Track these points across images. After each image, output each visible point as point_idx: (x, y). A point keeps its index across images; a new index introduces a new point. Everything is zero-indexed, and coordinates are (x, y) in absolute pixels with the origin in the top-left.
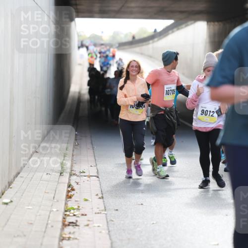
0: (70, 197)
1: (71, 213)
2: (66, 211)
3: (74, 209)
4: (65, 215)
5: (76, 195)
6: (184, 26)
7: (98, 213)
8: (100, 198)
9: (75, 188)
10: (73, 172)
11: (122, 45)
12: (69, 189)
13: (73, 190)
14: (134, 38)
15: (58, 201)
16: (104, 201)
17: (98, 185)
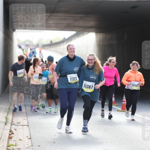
0: (11, 138)
1: (11, 148)
2: (8, 147)
3: (13, 145)
4: (8, 149)
5: (14, 137)
6: (81, 35)
7: (28, 148)
8: (29, 139)
9: (14, 132)
10: (13, 123)
11: (44, 46)
12: (11, 133)
13: (13, 134)
14: (51, 42)
15: (3, 140)
16: (31, 141)
17: (28, 131)
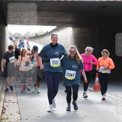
0: (4, 113)
1: (3, 121)
2: (1, 120)
3: (5, 119)
5: (7, 112)
6: (61, 29)
7: (17, 121)
8: (18, 113)
9: (6, 108)
10: (5, 101)
11: (31, 38)
12: (3, 109)
13: (5, 109)
16: (20, 115)
17: (18, 107)
